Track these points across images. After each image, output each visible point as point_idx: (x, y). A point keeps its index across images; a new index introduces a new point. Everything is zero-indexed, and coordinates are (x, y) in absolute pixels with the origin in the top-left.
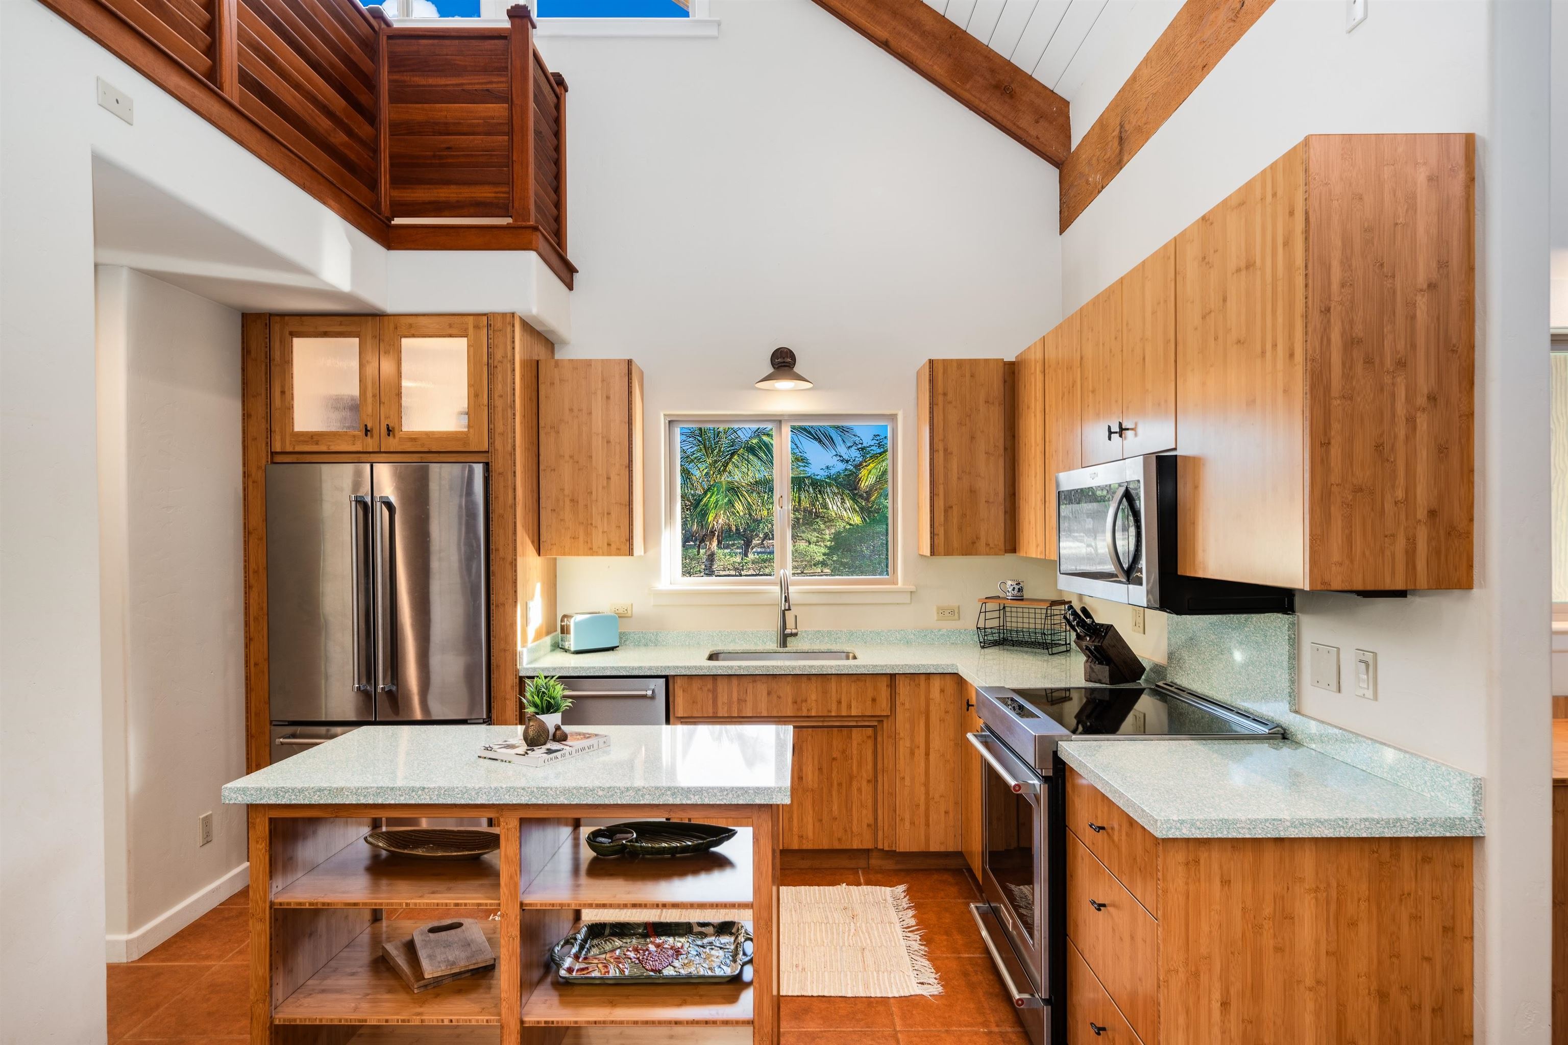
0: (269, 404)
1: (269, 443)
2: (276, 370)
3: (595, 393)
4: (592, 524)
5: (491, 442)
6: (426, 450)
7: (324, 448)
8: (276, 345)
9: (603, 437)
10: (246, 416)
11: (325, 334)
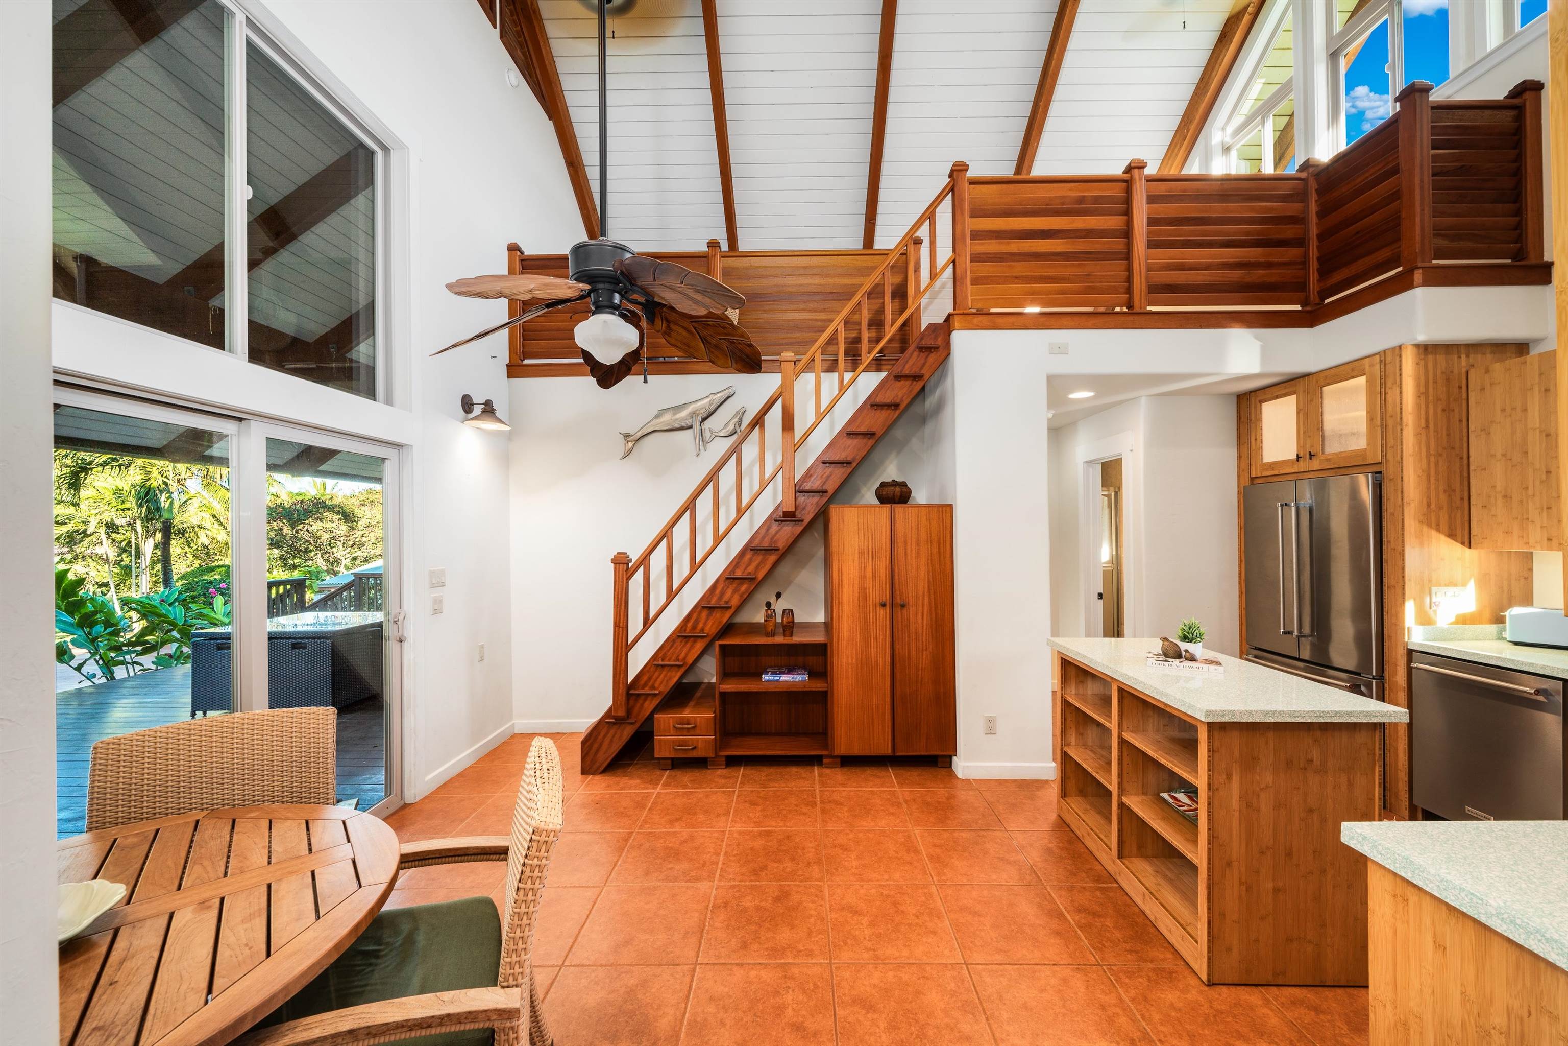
0: (1249, 448)
1: (1250, 472)
2: (1252, 426)
3: (1531, 389)
4: (1528, 519)
5: (1384, 455)
6: (1336, 466)
7: (1276, 472)
8: (1253, 410)
9: (1541, 432)
10: (1240, 457)
11: (1277, 397)
